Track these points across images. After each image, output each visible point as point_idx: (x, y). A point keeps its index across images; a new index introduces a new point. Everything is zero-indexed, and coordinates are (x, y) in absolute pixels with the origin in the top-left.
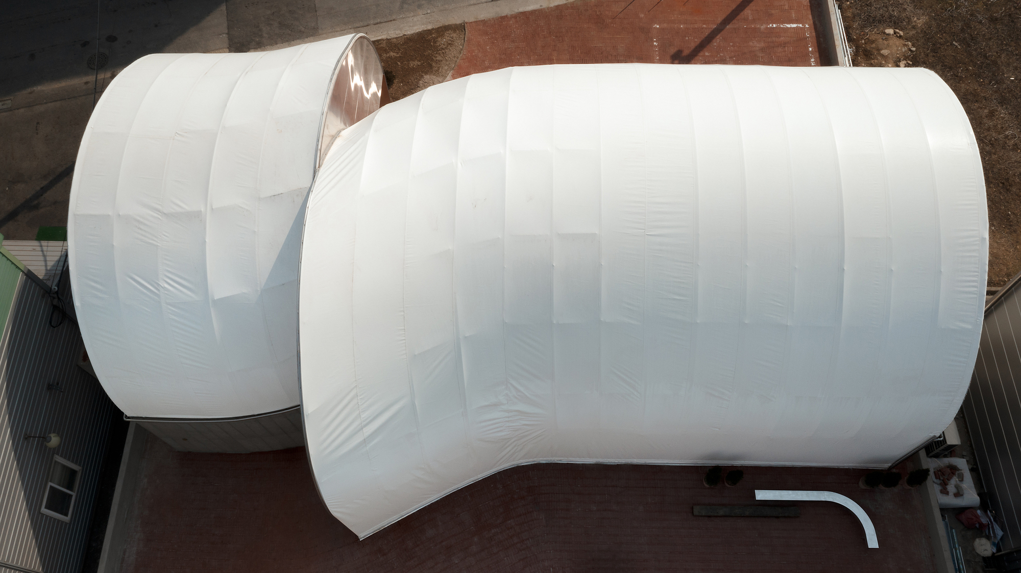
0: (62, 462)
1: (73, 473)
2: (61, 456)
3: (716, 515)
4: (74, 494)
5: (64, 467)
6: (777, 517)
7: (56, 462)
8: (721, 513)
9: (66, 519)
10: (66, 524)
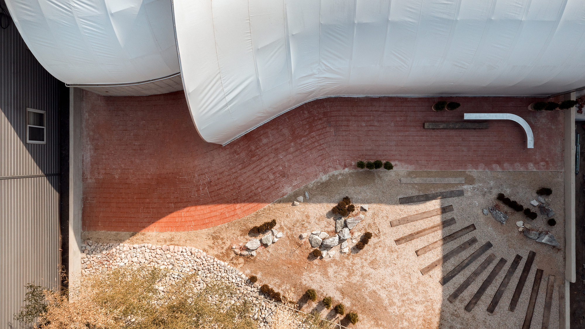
0: (32, 111)
1: (41, 115)
2: (31, 108)
3: (438, 128)
4: (45, 128)
5: (34, 113)
6: (475, 129)
7: (28, 112)
8: (441, 127)
9: (44, 142)
10: (44, 145)
